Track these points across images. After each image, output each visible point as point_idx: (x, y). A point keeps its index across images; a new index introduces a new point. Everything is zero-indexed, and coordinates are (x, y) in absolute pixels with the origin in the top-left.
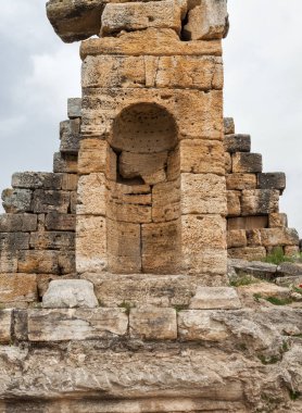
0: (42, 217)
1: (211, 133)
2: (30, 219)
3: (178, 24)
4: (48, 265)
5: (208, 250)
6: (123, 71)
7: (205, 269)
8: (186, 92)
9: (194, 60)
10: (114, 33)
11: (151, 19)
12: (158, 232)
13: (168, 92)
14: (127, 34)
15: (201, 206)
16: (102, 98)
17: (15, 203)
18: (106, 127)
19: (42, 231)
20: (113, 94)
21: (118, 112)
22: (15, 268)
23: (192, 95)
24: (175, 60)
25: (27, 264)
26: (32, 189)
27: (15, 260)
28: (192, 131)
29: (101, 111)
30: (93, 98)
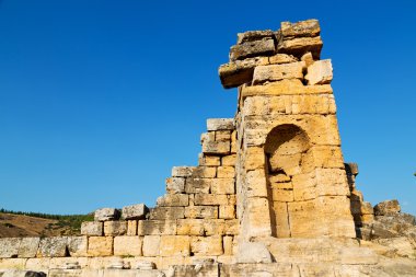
0: (192, 196)
1: (332, 142)
2: (184, 198)
3: (301, 76)
4: (197, 229)
5: (341, 221)
6: (271, 105)
7: (341, 234)
8: (313, 117)
9: (315, 97)
10: (261, 83)
11: (284, 74)
12: (299, 208)
13: (300, 117)
14: (271, 84)
15: (332, 191)
16: (258, 122)
17: (174, 187)
18: (263, 140)
19: (192, 206)
20: (266, 120)
21: (269, 130)
22: (174, 232)
23: (317, 118)
24: (303, 98)
25: (183, 229)
26: (185, 178)
27: (174, 226)
28: (320, 141)
29: (258, 130)
30: (253, 122)
